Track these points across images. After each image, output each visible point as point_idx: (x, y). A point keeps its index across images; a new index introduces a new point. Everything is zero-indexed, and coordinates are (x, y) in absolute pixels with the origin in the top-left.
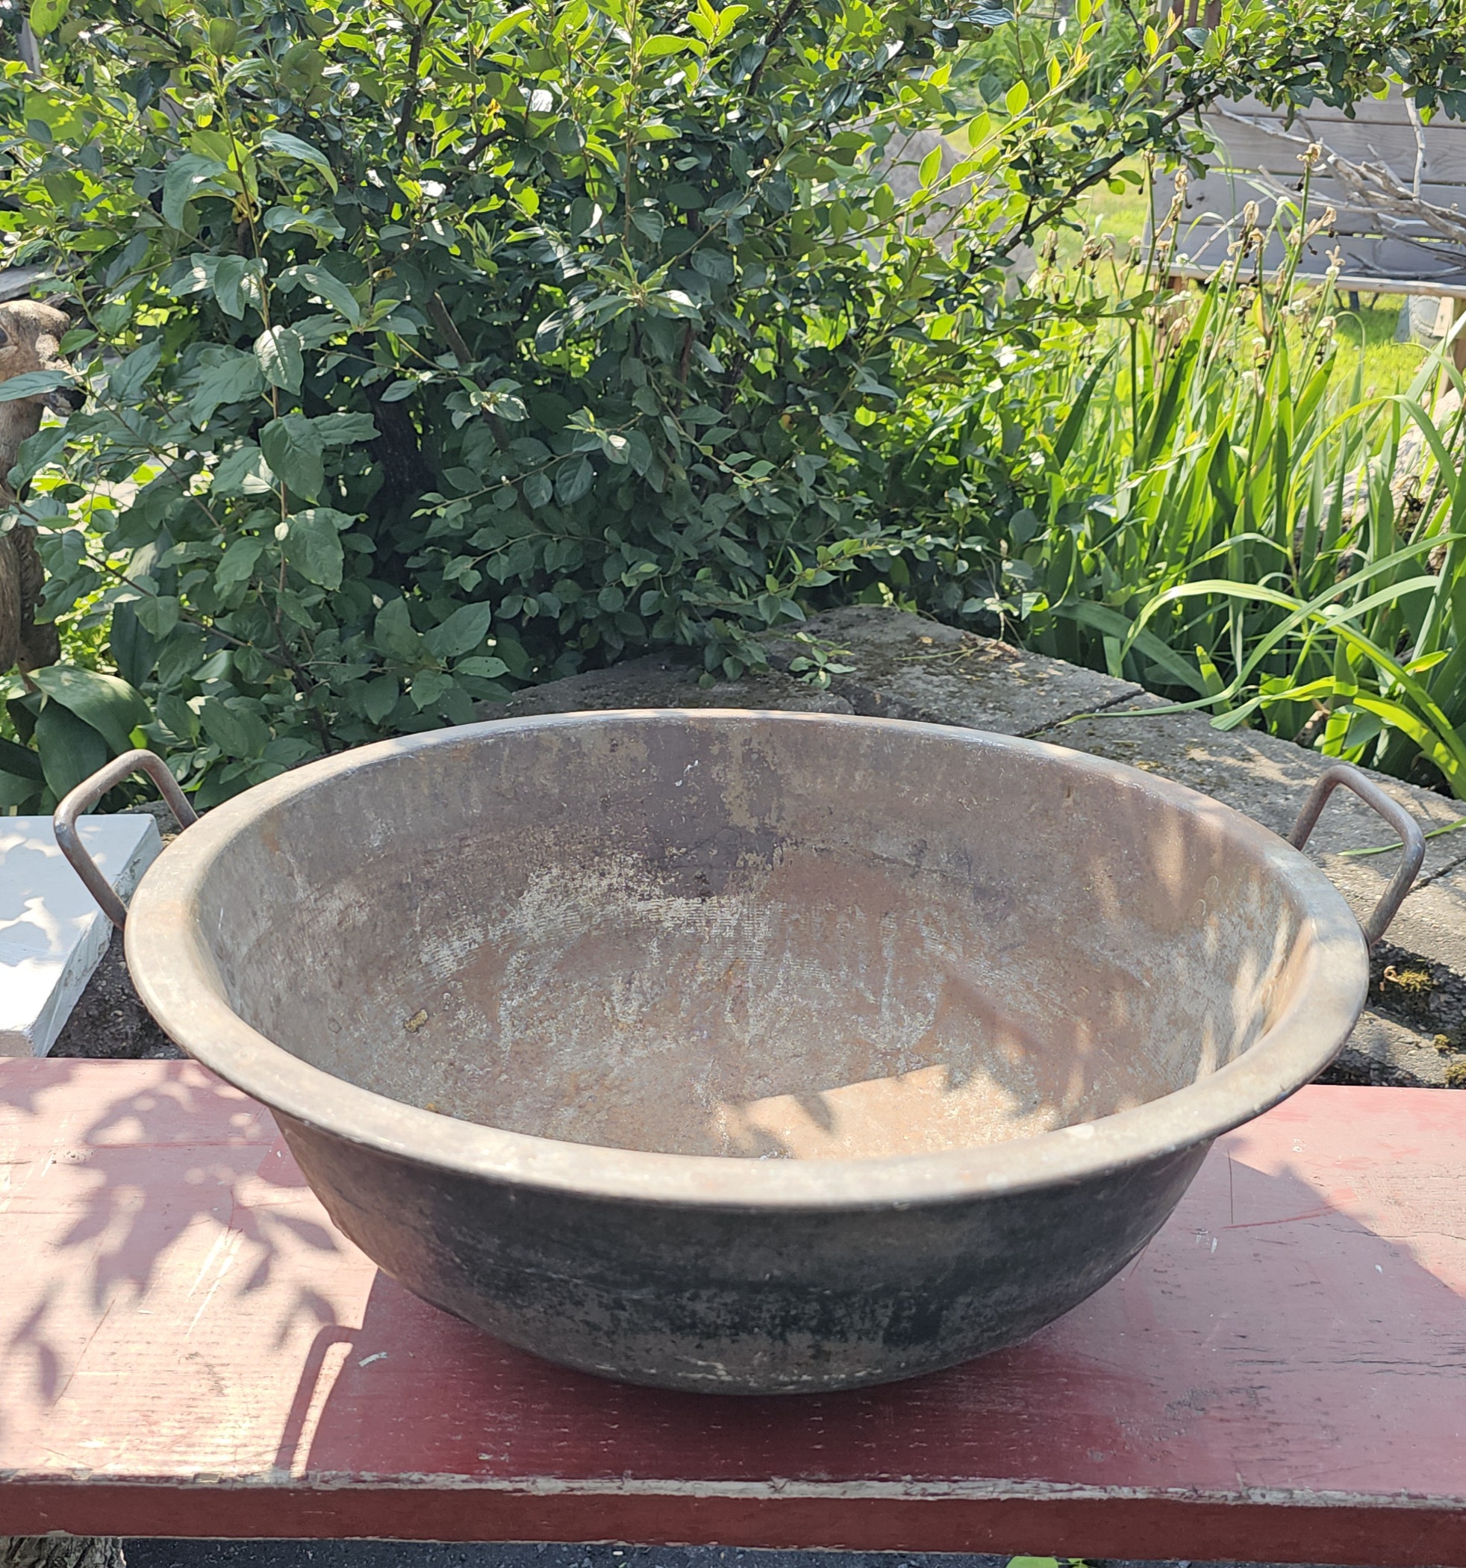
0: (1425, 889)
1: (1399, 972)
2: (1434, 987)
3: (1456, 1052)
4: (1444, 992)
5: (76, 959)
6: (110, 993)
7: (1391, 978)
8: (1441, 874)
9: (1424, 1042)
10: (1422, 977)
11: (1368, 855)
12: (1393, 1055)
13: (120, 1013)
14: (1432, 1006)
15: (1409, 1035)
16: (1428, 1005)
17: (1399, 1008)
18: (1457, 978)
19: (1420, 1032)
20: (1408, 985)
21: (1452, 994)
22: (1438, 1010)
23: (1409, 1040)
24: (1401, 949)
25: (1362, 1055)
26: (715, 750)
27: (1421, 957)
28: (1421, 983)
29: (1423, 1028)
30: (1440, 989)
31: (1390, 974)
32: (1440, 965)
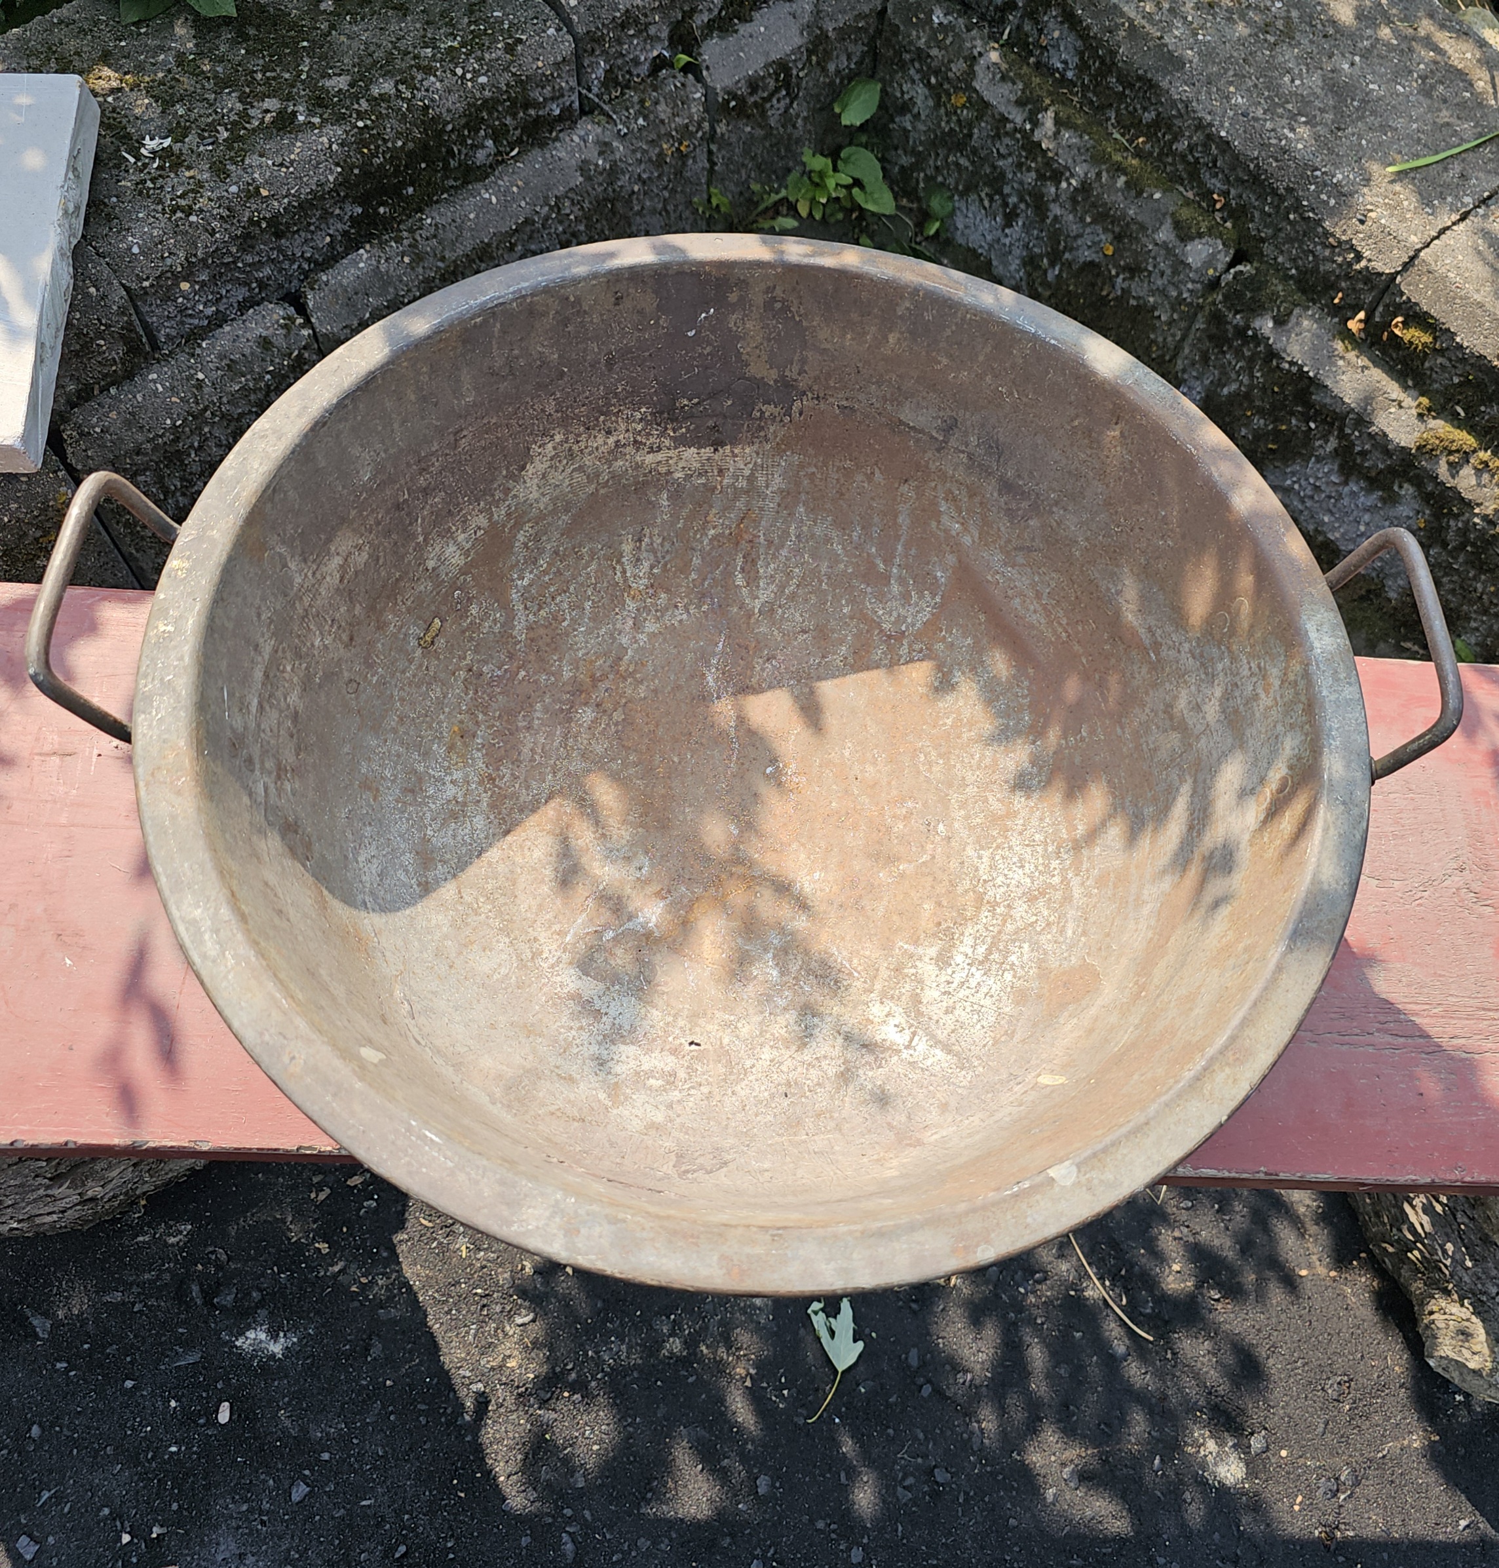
0: (1462, 226)
1: (1405, 324)
2: (1435, 349)
3: (1434, 418)
4: (1443, 356)
5: (44, 326)
6: (87, 326)
7: (1397, 331)
8: (1484, 201)
9: (1408, 401)
10: (1427, 338)
11: (1417, 168)
12: (1373, 410)
13: (102, 342)
14: (1427, 365)
15: (1394, 390)
16: (1423, 364)
17: (1394, 355)
18: (1460, 347)
19: (1405, 388)
20: (1411, 343)
21: (1450, 360)
22: (1431, 369)
23: (1394, 396)
24: (1417, 304)
25: (1344, 403)
26: (733, 297)
27: (1432, 317)
28: (1425, 345)
29: (1410, 383)
30: (1441, 352)
31: (1396, 326)
32: (1448, 330)
